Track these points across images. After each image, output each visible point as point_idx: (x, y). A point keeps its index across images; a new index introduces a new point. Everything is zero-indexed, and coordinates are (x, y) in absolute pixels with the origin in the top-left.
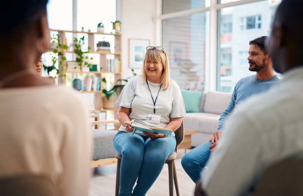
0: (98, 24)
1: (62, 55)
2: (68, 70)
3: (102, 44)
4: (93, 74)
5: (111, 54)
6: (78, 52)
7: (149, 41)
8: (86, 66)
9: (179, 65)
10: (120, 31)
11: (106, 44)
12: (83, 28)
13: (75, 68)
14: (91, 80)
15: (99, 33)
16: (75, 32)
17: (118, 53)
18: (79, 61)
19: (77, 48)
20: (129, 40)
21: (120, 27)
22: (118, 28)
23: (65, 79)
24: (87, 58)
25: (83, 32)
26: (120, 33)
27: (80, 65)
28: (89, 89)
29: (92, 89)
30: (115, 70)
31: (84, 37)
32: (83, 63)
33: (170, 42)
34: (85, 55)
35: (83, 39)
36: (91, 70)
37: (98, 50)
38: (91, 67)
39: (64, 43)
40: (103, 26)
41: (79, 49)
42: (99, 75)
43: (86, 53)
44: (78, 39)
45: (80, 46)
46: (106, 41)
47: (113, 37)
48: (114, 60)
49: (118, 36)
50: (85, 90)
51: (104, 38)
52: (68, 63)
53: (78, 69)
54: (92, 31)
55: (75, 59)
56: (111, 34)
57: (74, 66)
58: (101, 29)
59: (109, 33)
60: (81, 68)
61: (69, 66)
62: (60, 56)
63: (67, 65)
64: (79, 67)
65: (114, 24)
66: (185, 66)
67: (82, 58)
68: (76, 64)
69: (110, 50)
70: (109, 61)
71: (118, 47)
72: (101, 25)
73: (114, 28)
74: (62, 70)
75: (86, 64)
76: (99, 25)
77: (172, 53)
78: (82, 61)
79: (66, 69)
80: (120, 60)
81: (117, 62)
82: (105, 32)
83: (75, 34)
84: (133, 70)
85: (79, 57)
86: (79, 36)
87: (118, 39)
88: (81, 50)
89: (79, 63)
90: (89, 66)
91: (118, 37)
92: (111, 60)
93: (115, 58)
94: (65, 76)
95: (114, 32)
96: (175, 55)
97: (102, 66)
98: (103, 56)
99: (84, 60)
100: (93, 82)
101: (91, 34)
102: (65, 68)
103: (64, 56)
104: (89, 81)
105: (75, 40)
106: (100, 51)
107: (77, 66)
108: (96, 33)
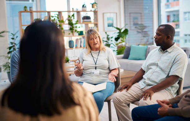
0: (82, 5)
1: (61, 26)
2: (65, 35)
3: (85, 18)
4: (81, 37)
5: (91, 23)
6: (70, 24)
7: (116, 13)
8: (76, 32)
9: (136, 27)
10: (97, 9)
11: (88, 18)
12: (73, 9)
13: (69, 34)
14: (80, 41)
15: (84, 11)
16: (69, 11)
17: (96, 23)
18: (71, 29)
20: (103, 14)
21: (97, 7)
22: (95, 7)
24: (76, 27)
25: (73, 11)
27: (72, 32)
28: (79, 46)
29: (81, 46)
31: (74, 14)
32: (74, 31)
33: (130, 13)
34: (75, 26)
35: (73, 15)
36: (79, 35)
37: (83, 22)
38: (79, 33)
39: (62, 19)
40: (85, 7)
41: (71, 22)
43: (76, 24)
44: (71, 16)
45: (71, 20)
46: (88, 16)
47: (93, 13)
49: (95, 12)
50: (76, 47)
51: (87, 14)
52: (65, 31)
53: (71, 34)
54: (79, 10)
55: (69, 29)
56: (91, 11)
57: (68, 33)
58: (84, 9)
59: (90, 10)
61: (65, 33)
63: (64, 32)
64: (72, 33)
65: (93, 5)
66: (139, 28)
67: (73, 27)
68: (70, 32)
69: (91, 21)
70: (90, 28)
71: (96, 19)
72: (85, 6)
73: (93, 7)
75: (76, 31)
77: (132, 20)
78: (73, 29)
80: (97, 27)
82: (87, 10)
83: (69, 13)
84: (106, 33)
85: (71, 27)
88: (72, 22)
89: (72, 31)
90: (78, 32)
91: (96, 13)
93: (95, 26)
95: (93, 9)
96: (133, 21)
98: (87, 25)
99: (75, 29)
100: (81, 42)
101: (78, 12)
103: (62, 27)
104: (79, 42)
105: (69, 16)
106: (85, 22)
107: (70, 33)
108: (81, 11)
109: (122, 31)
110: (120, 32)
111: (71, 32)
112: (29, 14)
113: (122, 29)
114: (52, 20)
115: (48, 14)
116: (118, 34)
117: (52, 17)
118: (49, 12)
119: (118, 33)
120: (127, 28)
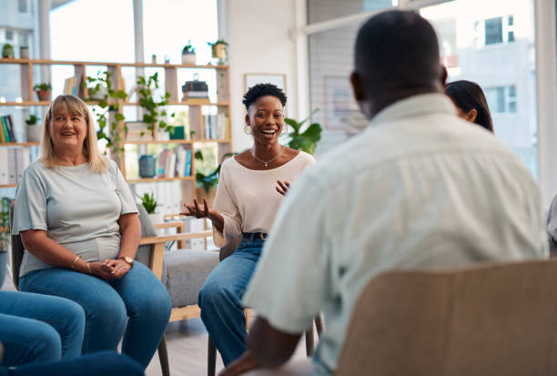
0: (182, 48)
1: (117, 110)
2: (128, 139)
3: (192, 86)
4: (176, 144)
5: (210, 104)
6: (146, 102)
7: (285, 77)
8: (163, 130)
9: (343, 120)
10: (227, 59)
11: (199, 86)
12: (154, 57)
13: (142, 134)
14: (173, 157)
15: (186, 65)
16: (139, 65)
17: (224, 103)
18: (149, 120)
19: (145, 95)
20: (245, 76)
21: (226, 53)
22: (222, 53)
23: (123, 156)
24: (164, 114)
25: (154, 65)
26: (226, 64)
27: (152, 128)
28: (171, 174)
29: (176, 174)
30: (218, 136)
31: (156, 74)
32: (157, 124)
33: (326, 77)
34: (159, 109)
35: (155, 77)
36: (172, 137)
37: (185, 99)
38: (173, 131)
39: (120, 88)
40: (193, 53)
41: (148, 97)
42: (188, 147)
43: (162, 104)
44: (147, 79)
45: (149, 92)
46: (201, 80)
47: (214, 71)
48: (216, 117)
49: (222, 70)
50: (163, 177)
51: (196, 74)
52: (128, 125)
53: (148, 137)
54: (172, 63)
55: (141, 118)
56: (209, 66)
57: (139, 132)
58: (189, 58)
59: (206, 64)
60: (153, 135)
61: (130, 132)
62: (113, 113)
63: (126, 129)
64: (150, 132)
65: (214, 47)
66: (354, 122)
67: (154, 114)
68: (144, 128)
69: (207, 98)
70: (207, 119)
71: (224, 89)
72: (190, 50)
73: (215, 54)
74: (117, 139)
75: (162, 125)
76: (186, 50)
77: (330, 99)
78: (155, 121)
79: (126, 137)
80: (227, 115)
81: (222, 120)
82: (197, 63)
83: (140, 69)
85: (149, 113)
86: (149, 72)
87: (222, 75)
88: (151, 99)
89: (150, 125)
90: (169, 129)
91: (223, 72)
92: (210, 117)
93: (219, 112)
94: (123, 150)
95: (215, 62)
96: (335, 102)
97: (194, 129)
98: (195, 108)
99: (159, 118)
100: (177, 161)
101: (170, 68)
102: (122, 135)
103: (120, 112)
104: (170, 158)
105: (141, 81)
106: (190, 100)
107: (146, 131)
108: (180, 66)
109: (302, 130)
110: (295, 134)
111: (149, 128)
112: (17, 68)
113: (301, 124)
114: (90, 90)
115: (76, 72)
116: (291, 139)
117: (91, 80)
118: (79, 66)
119: (291, 135)
120: (315, 121)
